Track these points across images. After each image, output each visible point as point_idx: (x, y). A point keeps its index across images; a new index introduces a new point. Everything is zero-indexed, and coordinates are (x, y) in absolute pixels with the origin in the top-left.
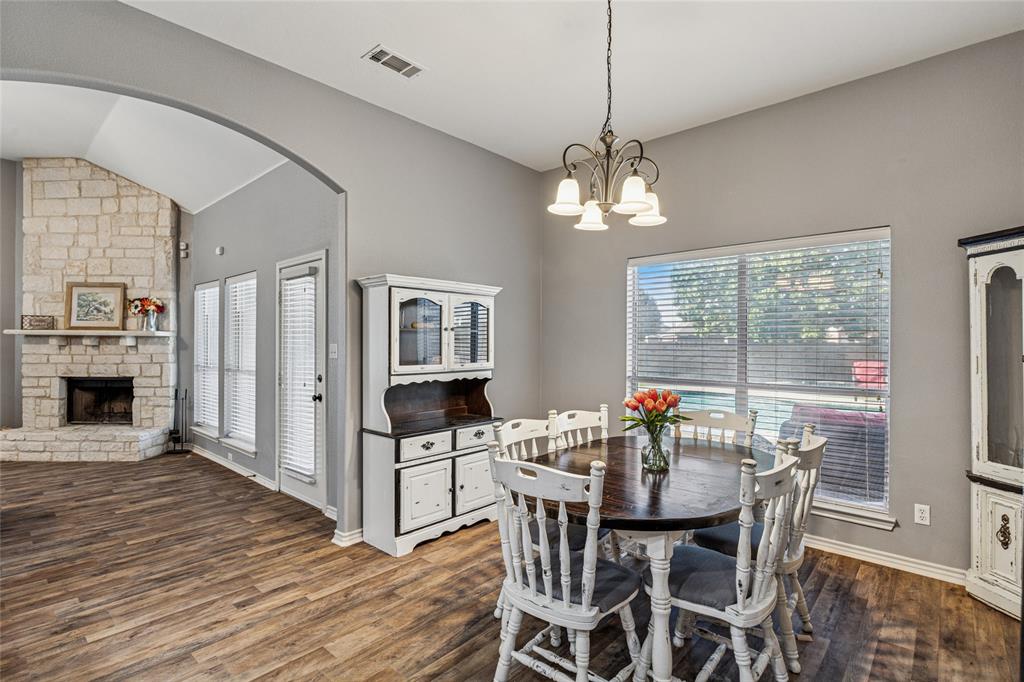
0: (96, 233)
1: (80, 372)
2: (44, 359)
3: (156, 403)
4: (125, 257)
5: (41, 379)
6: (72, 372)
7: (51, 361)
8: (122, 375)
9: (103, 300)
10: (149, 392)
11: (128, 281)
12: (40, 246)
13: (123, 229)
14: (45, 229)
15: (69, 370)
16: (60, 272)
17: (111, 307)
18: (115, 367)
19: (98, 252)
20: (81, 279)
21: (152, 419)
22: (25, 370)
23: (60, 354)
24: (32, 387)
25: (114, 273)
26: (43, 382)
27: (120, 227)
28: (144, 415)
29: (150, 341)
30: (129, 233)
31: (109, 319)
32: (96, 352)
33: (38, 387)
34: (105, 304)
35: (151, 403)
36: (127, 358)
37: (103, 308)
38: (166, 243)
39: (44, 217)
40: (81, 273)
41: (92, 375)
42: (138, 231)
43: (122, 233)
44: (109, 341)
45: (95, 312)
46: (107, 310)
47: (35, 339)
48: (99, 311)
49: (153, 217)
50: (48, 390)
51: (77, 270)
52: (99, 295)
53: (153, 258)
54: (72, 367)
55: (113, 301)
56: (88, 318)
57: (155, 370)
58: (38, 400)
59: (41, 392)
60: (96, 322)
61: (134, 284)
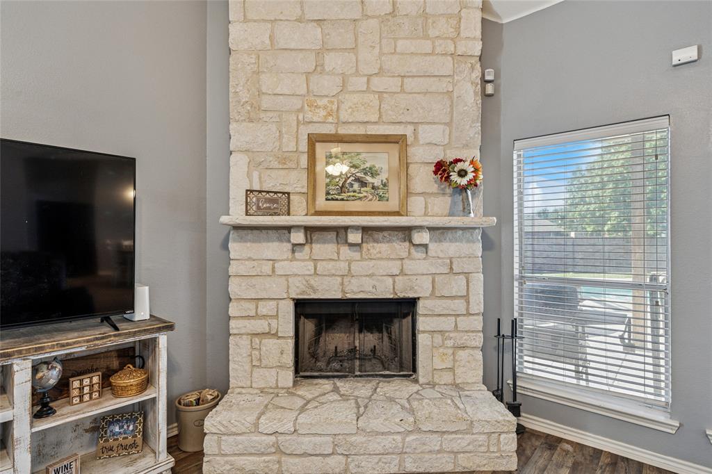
0: (354, 50)
1: (329, 289)
2: (267, 268)
3: (460, 342)
4: (403, 91)
5: (261, 303)
6: (315, 291)
7: (279, 272)
8: (401, 295)
9: (368, 165)
10: (446, 324)
11: (408, 131)
12: (258, 73)
13: (400, 43)
14: (268, 42)
15: (312, 287)
16: (292, 118)
17: (383, 176)
18: (390, 280)
19: (360, 83)
20: (328, 129)
21: (452, 369)
22: (234, 287)
23: (293, 259)
24: (249, 317)
25: (384, 118)
26: (265, 308)
27: (396, 39)
28: (439, 364)
29: (449, 235)
30: (413, 49)
31: (381, 198)
32: (356, 255)
33: (257, 316)
34: (373, 172)
35: (449, 343)
36: (410, 266)
37: (369, 179)
38: (473, 68)
39: (264, 21)
40: (330, 119)
41: (349, 296)
42: (427, 46)
43: (398, 50)
44: (380, 235)
45: (356, 186)
46: (377, 181)
47: (250, 235)
48: (363, 184)
49: (454, 22)
50: (274, 323)
51: (323, 113)
52: (363, 155)
53: (449, 93)
54: (314, 282)
55: (385, 167)
56: (344, 196)
57: (458, 286)
58: (257, 340)
59: (261, 326)
60: (358, 203)
61: (416, 138)
